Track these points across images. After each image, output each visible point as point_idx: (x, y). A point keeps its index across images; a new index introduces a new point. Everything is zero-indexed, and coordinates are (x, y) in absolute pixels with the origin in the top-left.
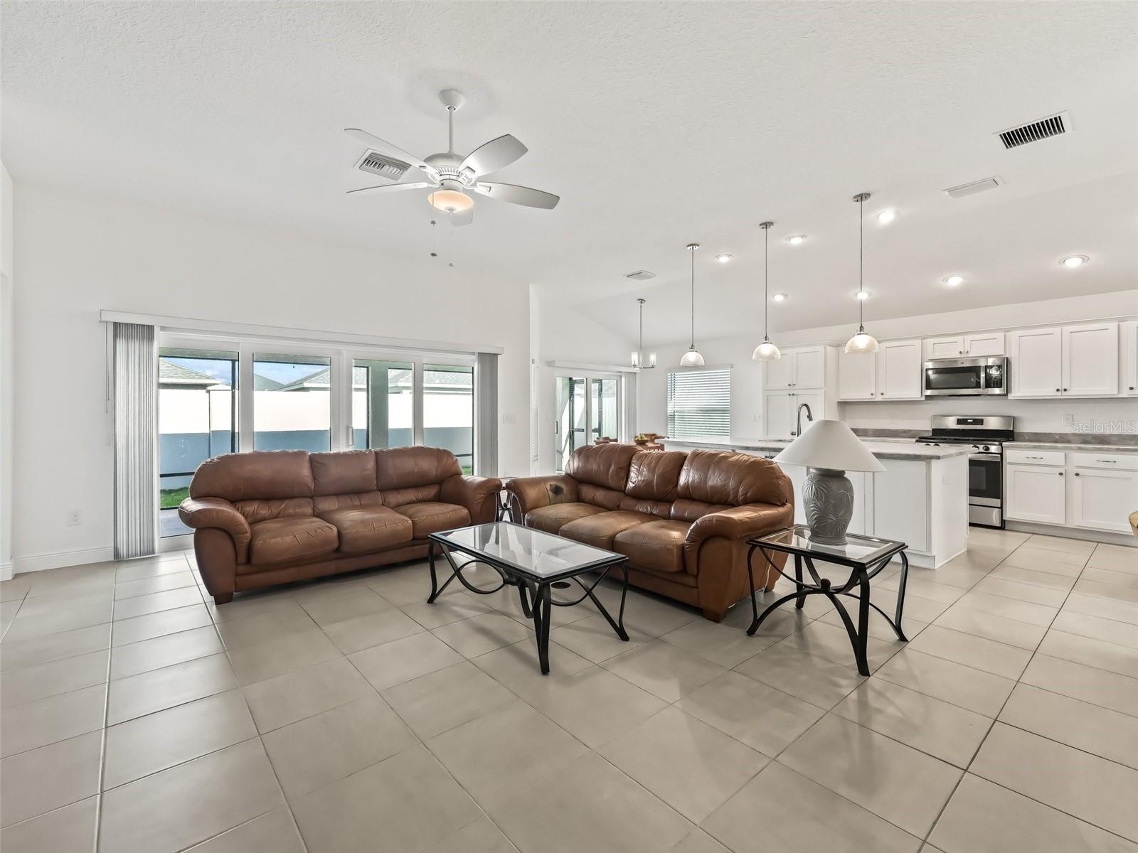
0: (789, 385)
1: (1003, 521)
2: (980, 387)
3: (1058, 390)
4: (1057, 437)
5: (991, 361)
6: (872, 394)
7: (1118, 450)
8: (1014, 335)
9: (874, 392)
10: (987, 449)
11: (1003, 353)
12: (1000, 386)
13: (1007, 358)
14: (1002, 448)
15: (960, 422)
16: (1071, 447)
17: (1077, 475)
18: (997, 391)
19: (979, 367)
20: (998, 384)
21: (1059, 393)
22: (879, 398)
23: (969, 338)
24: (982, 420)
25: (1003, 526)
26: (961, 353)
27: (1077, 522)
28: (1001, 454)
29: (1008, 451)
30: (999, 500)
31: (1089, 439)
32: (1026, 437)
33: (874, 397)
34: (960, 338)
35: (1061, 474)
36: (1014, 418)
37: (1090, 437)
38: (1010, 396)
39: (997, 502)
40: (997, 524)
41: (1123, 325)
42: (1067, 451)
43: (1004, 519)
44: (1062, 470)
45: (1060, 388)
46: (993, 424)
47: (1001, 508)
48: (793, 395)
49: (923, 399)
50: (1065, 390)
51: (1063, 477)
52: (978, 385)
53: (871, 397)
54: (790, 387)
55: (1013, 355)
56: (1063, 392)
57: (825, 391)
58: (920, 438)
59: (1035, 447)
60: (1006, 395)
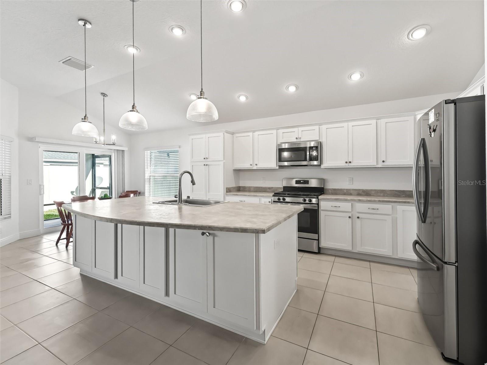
0: (204, 159)
1: (319, 248)
2: (306, 161)
3: (346, 162)
4: (345, 191)
5: (312, 144)
6: (251, 165)
7: (379, 201)
8: (324, 127)
9: (252, 164)
10: (310, 201)
11: (318, 139)
12: (317, 160)
13: (320, 142)
14: (318, 200)
15: (297, 182)
16: (355, 199)
17: (358, 218)
18: (315, 163)
19: (306, 147)
20: (316, 159)
21: (347, 165)
22: (255, 168)
23: (301, 129)
24: (308, 181)
25: (319, 251)
26: (297, 138)
27: (359, 249)
28: (318, 204)
29: (321, 202)
30: (317, 235)
31: (361, 192)
32: (330, 191)
33: (252, 167)
34: (295, 129)
35: (350, 217)
36: (324, 179)
37: (361, 191)
38: (322, 166)
39: (315, 236)
40: (316, 250)
41: (379, 121)
42: (353, 202)
43: (320, 246)
44: (350, 215)
45: (347, 161)
46: (314, 183)
47: (318, 240)
48: (207, 165)
49: (278, 168)
50: (350, 162)
51: (350, 220)
52: (305, 160)
53: (250, 167)
54: (205, 160)
55: (323, 140)
56: (349, 163)
57: (224, 163)
58: (275, 194)
59: (336, 200)
60: (320, 165)
